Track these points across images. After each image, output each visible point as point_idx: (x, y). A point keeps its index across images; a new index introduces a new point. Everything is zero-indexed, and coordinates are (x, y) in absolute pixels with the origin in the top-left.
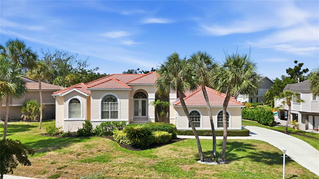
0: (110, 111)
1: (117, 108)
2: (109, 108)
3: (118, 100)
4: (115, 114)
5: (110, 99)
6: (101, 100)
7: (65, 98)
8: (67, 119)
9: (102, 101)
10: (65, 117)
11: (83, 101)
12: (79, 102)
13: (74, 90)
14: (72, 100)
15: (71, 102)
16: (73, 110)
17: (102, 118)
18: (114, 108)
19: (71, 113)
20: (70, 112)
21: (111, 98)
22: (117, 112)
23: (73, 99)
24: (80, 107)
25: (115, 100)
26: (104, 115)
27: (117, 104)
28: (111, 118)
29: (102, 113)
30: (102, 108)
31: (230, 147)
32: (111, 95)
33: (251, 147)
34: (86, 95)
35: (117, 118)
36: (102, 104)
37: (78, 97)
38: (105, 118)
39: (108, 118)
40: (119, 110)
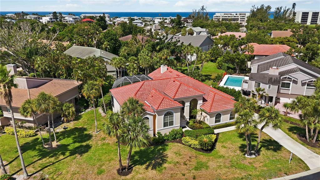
0: (168, 121)
1: (173, 119)
2: (168, 119)
3: (174, 114)
4: (171, 123)
9: (164, 116)
11: (151, 118)
12: (148, 119)
13: (146, 112)
14: (144, 118)
17: (164, 127)
18: (171, 119)
21: (169, 113)
24: (149, 121)
25: (172, 114)
26: (165, 125)
27: (173, 116)
29: (164, 123)
30: (164, 120)
34: (154, 114)
35: (173, 125)
36: (164, 118)
37: (147, 116)
38: (166, 126)
39: (168, 126)
40: (174, 120)
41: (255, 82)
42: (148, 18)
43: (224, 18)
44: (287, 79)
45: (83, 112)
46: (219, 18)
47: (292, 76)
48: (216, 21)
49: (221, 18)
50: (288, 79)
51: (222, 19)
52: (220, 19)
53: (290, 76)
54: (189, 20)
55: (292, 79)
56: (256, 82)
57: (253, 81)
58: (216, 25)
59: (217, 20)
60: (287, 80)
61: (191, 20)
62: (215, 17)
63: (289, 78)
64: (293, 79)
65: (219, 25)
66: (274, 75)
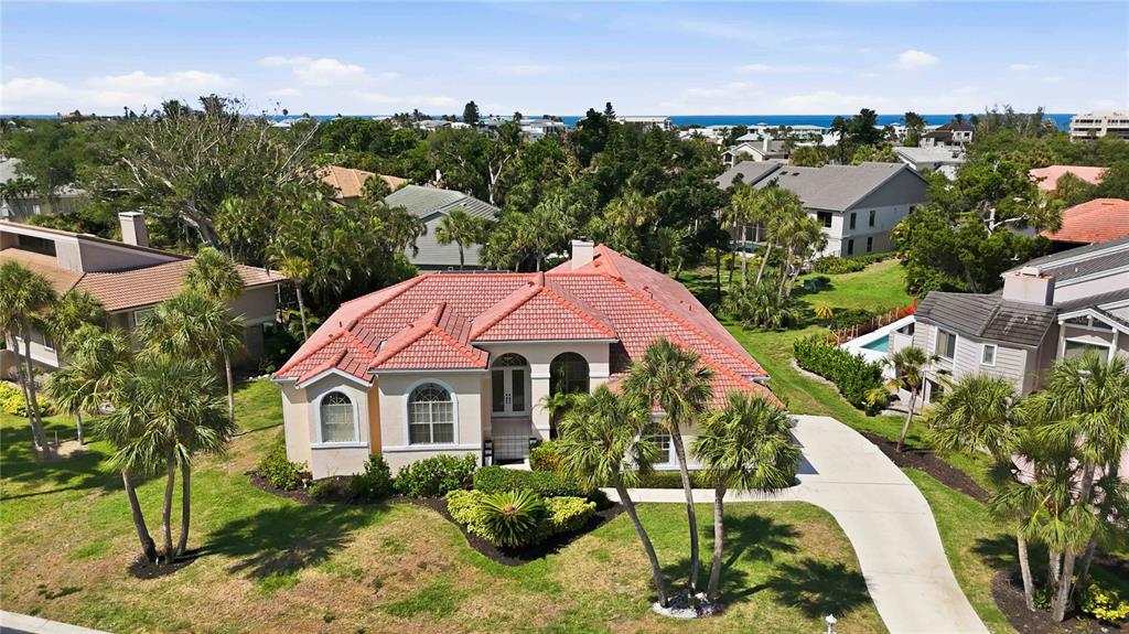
0: (431, 423)
1: (450, 416)
2: (429, 415)
3: (453, 395)
4: (445, 433)
5: (429, 393)
6: (406, 396)
7: (311, 392)
8: (319, 444)
9: (411, 400)
10: (313, 439)
11: (358, 398)
12: (348, 400)
13: (333, 374)
14: (329, 395)
15: (325, 401)
16: (332, 421)
17: (412, 441)
18: (442, 415)
19: (327, 430)
20: (325, 427)
21: (434, 392)
22: (452, 425)
23: (333, 394)
24: (350, 411)
25: (444, 395)
26: (416, 434)
27: (451, 404)
28: (435, 441)
29: (412, 428)
30: (411, 417)
31: (736, 540)
32: (432, 385)
33: (787, 541)
34: (367, 384)
35: (450, 439)
36: (410, 406)
37: (343, 389)
38: (420, 442)
39: (428, 441)
40: (455, 423)
41: (936, 329)
42: (799, 130)
43: (1119, 126)
44: (1090, 327)
45: (266, 376)
46: (1094, 126)
47: (1114, 313)
48: (1083, 138)
49: (1104, 126)
50: (1095, 329)
51: (1109, 130)
52: (1100, 130)
53: (1103, 312)
54: (955, 133)
55: (1111, 328)
56: (941, 331)
57: (931, 328)
58: (1069, 152)
59: (1084, 134)
60: (1093, 334)
61: (967, 135)
62: (1077, 121)
63: (1097, 323)
64: (1117, 327)
65: (1085, 153)
66: (1024, 305)
